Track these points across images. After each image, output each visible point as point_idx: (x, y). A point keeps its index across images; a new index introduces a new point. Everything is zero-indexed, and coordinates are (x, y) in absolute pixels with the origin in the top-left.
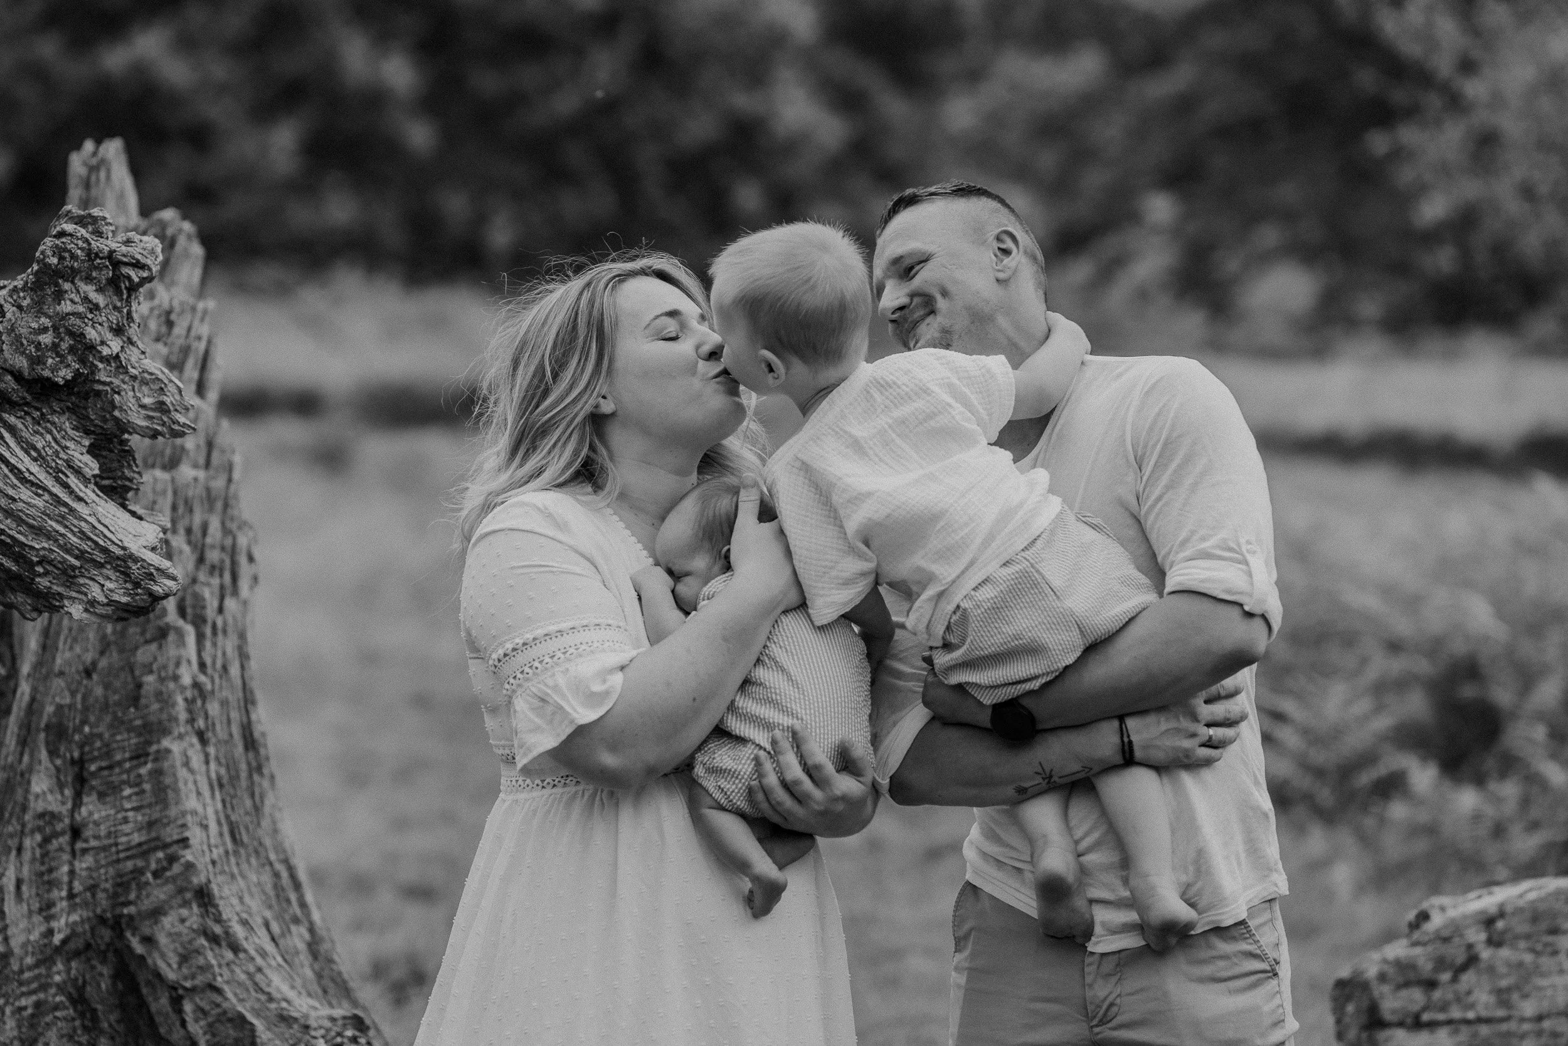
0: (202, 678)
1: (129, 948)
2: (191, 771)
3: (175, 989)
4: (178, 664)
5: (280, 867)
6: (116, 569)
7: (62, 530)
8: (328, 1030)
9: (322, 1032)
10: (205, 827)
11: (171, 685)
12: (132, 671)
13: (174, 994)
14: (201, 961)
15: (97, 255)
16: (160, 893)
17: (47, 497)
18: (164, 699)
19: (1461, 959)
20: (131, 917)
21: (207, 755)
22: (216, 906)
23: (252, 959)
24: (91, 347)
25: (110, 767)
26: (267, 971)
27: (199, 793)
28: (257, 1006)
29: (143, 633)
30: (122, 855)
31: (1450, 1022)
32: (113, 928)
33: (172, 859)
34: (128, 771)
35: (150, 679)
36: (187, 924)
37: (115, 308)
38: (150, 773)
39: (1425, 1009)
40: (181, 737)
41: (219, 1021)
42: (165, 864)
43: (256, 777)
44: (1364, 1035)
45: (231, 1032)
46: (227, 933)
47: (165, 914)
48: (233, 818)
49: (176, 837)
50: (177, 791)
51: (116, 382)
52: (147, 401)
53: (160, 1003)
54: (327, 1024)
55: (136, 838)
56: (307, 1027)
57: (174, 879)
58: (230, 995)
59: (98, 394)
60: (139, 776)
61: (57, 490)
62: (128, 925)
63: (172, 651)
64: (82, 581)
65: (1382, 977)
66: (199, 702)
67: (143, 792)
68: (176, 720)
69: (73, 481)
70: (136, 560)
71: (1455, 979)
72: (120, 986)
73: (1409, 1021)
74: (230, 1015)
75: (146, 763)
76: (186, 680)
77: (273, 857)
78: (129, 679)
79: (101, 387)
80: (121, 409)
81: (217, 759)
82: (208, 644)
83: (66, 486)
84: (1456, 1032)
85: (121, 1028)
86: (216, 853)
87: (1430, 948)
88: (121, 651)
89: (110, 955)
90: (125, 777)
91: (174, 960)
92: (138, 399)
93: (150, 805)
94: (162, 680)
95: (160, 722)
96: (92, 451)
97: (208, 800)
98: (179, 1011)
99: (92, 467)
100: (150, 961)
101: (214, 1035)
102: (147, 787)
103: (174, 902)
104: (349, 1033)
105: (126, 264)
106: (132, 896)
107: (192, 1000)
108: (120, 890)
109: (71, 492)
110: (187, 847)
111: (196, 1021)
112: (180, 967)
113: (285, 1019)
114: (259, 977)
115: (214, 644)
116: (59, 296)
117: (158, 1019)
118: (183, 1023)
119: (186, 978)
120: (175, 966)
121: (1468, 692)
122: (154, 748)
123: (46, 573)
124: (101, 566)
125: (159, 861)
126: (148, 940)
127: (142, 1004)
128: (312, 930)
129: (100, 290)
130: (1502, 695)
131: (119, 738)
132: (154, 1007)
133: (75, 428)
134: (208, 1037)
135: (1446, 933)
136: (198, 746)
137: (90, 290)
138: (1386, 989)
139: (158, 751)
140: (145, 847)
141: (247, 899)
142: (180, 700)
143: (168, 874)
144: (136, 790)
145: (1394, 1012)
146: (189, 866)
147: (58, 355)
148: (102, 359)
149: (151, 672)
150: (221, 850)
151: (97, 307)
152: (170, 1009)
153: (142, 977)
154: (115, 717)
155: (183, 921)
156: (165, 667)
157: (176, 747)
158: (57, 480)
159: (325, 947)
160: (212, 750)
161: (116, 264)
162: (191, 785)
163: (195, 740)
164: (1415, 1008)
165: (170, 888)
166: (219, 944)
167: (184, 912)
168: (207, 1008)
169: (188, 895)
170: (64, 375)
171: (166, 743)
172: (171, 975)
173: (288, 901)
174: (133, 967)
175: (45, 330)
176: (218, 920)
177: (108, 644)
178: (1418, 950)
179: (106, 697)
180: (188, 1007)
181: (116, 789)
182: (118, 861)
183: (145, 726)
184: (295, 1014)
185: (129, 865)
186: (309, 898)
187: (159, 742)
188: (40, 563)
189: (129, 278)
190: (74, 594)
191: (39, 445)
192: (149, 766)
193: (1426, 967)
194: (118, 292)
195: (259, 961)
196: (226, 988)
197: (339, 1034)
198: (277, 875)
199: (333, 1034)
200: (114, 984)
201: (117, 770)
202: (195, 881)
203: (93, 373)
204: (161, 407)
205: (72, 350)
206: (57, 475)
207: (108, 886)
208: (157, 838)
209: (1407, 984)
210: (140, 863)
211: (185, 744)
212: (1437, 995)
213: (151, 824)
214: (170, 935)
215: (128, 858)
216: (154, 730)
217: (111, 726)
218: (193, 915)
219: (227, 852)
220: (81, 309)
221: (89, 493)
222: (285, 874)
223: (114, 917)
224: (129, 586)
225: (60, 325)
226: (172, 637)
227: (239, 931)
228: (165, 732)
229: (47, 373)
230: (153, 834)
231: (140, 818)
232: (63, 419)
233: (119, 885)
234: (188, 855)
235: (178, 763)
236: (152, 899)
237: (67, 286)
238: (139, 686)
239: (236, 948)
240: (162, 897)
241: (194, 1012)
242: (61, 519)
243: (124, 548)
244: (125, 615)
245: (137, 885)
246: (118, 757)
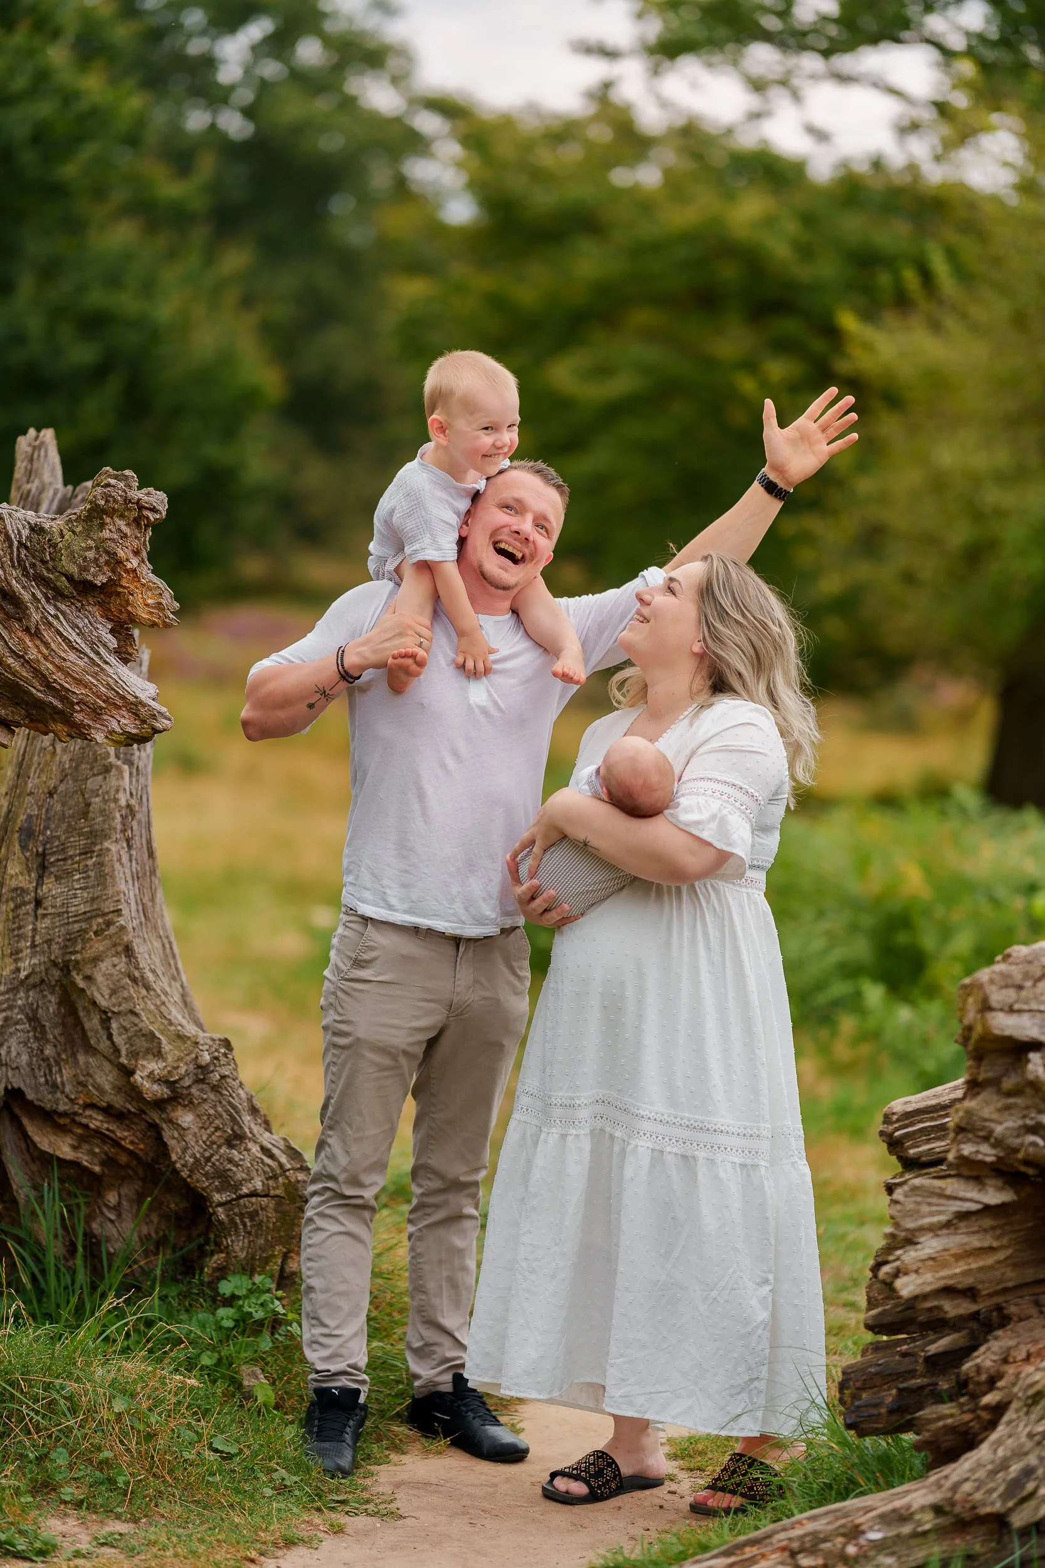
0: (133, 802)
1: (74, 984)
2: (122, 864)
3: (105, 1012)
4: (117, 791)
5: (166, 941)
6: (129, 711)
7: (95, 683)
8: (210, 1047)
9: (207, 1047)
10: (129, 904)
11: (112, 805)
12: (83, 795)
13: (104, 1017)
14: (126, 994)
15: (130, 501)
16: (99, 946)
17: (86, 659)
18: (106, 815)
19: (1038, 974)
20: (77, 962)
21: (131, 856)
22: (136, 958)
23: (159, 996)
24: (120, 562)
25: (64, 860)
26: (167, 1004)
27: (126, 881)
28: (162, 1027)
29: (91, 769)
30: (70, 920)
31: (1030, 1011)
32: (62, 970)
33: (109, 924)
34: (78, 863)
35: (97, 800)
36: (118, 968)
37: (136, 537)
38: (94, 864)
39: (1016, 1002)
40: (116, 841)
41: (136, 1035)
42: (104, 927)
43: (153, 878)
44: (979, 1016)
45: (144, 1043)
46: (142, 977)
47: (102, 961)
48: (144, 901)
49: (112, 909)
50: (113, 877)
51: (132, 587)
52: (150, 601)
53: (92, 1023)
54: (211, 1043)
55: (82, 909)
56: (197, 1043)
57: (110, 937)
58: (144, 1019)
59: (118, 594)
60: (87, 866)
61: (92, 655)
62: (74, 968)
63: (113, 782)
64: (105, 717)
65: (992, 981)
66: (130, 818)
67: (89, 877)
68: (115, 829)
69: (102, 650)
70: (144, 705)
71: (1034, 986)
72: (63, 1011)
73: (1007, 1008)
74: (144, 1032)
75: (91, 857)
76: (123, 802)
77: (161, 933)
78: (81, 800)
79: (121, 590)
80: (133, 606)
81: (136, 860)
82: (134, 780)
83: (98, 654)
84: (1033, 1017)
85: (62, 1039)
86: (135, 923)
87: (1021, 966)
88: (76, 781)
89: (57, 988)
90: (76, 866)
91: (107, 992)
92: (144, 600)
93: (93, 887)
94: (105, 801)
95: (103, 830)
96: (112, 631)
97: (131, 887)
98: (108, 1029)
99: (113, 643)
100: (88, 993)
101: (131, 1045)
102: (92, 874)
103: (109, 953)
104: (222, 1050)
105: (147, 508)
106: (78, 948)
107: (117, 1021)
108: (69, 944)
109: (101, 658)
110: (120, 915)
111: (120, 1035)
112: (110, 996)
113: (181, 1037)
114: (163, 1008)
115: (137, 781)
116: (102, 526)
117: (90, 1034)
118: (110, 1037)
119: (114, 1005)
120: (107, 997)
122: (98, 847)
123: (82, 710)
124: (119, 708)
125: (99, 924)
126: (88, 978)
127: (79, 1023)
128: (182, 986)
129: (128, 525)
131: (72, 839)
132: (87, 1026)
133: (102, 617)
134: (127, 1046)
135: (1029, 958)
136: (126, 849)
137: (121, 524)
138: (994, 988)
139: (101, 850)
140: (88, 915)
141: (153, 956)
142: (118, 815)
143: (106, 933)
144: (84, 875)
145: (999, 1002)
146: (123, 928)
147: (98, 566)
148: (127, 571)
149: (98, 795)
150: (138, 922)
151: (126, 536)
152: (99, 1027)
153: (80, 1004)
154: (70, 825)
155: (115, 966)
156: (107, 792)
157: (114, 848)
158: (92, 649)
159: (188, 1000)
160: (134, 853)
161: (141, 508)
162: (121, 875)
163: (125, 845)
164: (1011, 1001)
165: (107, 942)
166: (138, 985)
167: (116, 960)
168: (128, 1026)
169: (120, 949)
170: (101, 580)
171: (106, 844)
172: (103, 1003)
173: (170, 965)
174: (74, 997)
175: (90, 548)
176: (137, 968)
177: (66, 776)
178: (1014, 967)
179: (63, 811)
180: (114, 1025)
181: (69, 874)
182: (68, 923)
183: (91, 832)
184: (188, 1035)
185: (77, 926)
186: (180, 965)
187: (101, 843)
188: (78, 703)
189: (148, 518)
190: (98, 726)
191: (81, 625)
192: (94, 859)
193: (1018, 978)
194: (138, 525)
195: (163, 997)
196: (143, 1014)
197: (216, 1050)
198: (163, 945)
199: (213, 1049)
200: (59, 1009)
201: (69, 862)
202: (125, 939)
203: (120, 580)
204: (159, 606)
205: (107, 563)
206: (92, 645)
207: (60, 940)
208: (99, 909)
209: (1007, 986)
210: (84, 925)
211: (119, 847)
212: (1024, 993)
213: (93, 900)
214: (104, 975)
215: (75, 922)
216: (96, 836)
217: (66, 831)
218: (122, 963)
219: (141, 923)
220: (115, 536)
221: (112, 659)
222: (167, 946)
223: (64, 961)
224: (137, 722)
225: (100, 546)
226: (114, 772)
227: (150, 977)
228: (106, 837)
229: (90, 578)
230: (95, 906)
231: (85, 895)
232: (95, 609)
233: (69, 940)
234: (122, 921)
235: (115, 859)
236: (94, 949)
237: (108, 520)
238: (88, 805)
239: (148, 988)
240: (101, 949)
241: (118, 1028)
242: (95, 675)
243: (136, 697)
244: (130, 742)
245: (82, 940)
246: (71, 853)
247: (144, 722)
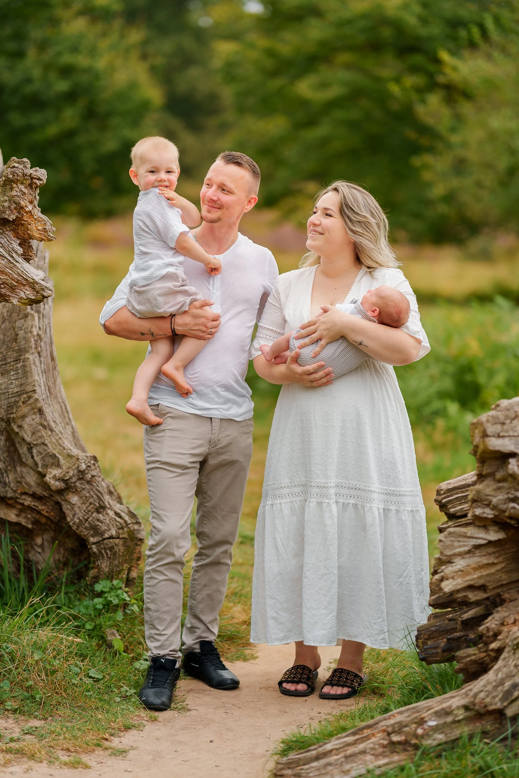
0: (40, 333)
1: (12, 430)
2: (36, 366)
3: (29, 444)
4: (32, 327)
5: (62, 404)
6: (30, 287)
7: (11, 272)
8: (85, 460)
9: (84, 461)
10: (40, 387)
11: (30, 335)
12: (14, 329)
13: (29, 446)
14: (40, 434)
15: (26, 175)
16: (25, 409)
17: (6, 260)
18: (27, 340)
19: (513, 415)
20: (14, 418)
21: (41, 361)
22: (45, 415)
23: (58, 435)
24: (22, 208)
25: (6, 364)
26: (62, 438)
27: (39, 375)
28: (60, 451)
29: (18, 316)
30: (10, 396)
31: (509, 436)
32: (6, 422)
33: (30, 398)
34: (13, 366)
35: (21, 332)
36: (35, 421)
37: (30, 194)
38: (21, 366)
39: (501, 431)
40: (32, 353)
41: (46, 456)
42: (27, 399)
43: (54, 371)
44: (481, 440)
45: (51, 460)
46: (49, 425)
47: (27, 417)
48: (49, 384)
49: (31, 390)
50: (31, 373)
51: (30, 221)
52: (39, 228)
53: (23, 450)
54: (85, 458)
55: (16, 390)
56: (78, 459)
57: (31, 404)
58: (50, 447)
59: (23, 225)
60: (17, 367)
61: (9, 258)
62: (13, 421)
63: (30, 322)
64: (17, 291)
65: (488, 421)
66: (39, 341)
67: (18, 373)
68: (31, 347)
69: (14, 255)
70: (37, 283)
71: (511, 422)
72: (8, 444)
73: (496, 435)
74: (50, 454)
75: (19, 363)
76: (35, 333)
77: (60, 400)
78: (13, 332)
79: (24, 222)
80: (31, 231)
81: (44, 363)
82: (41, 321)
83: (12, 257)
84: (511, 439)
85: (8, 459)
86: (44, 396)
87: (503, 412)
88: (10, 322)
89: (4, 432)
90: (12, 367)
91: (30, 434)
92: (36, 227)
93: (21, 378)
94: (26, 333)
95: (25, 348)
96: (20, 245)
97: (41, 377)
98: (31, 453)
99: (20, 250)
100: (20, 434)
101: (44, 461)
102: (20, 371)
103: (30, 413)
104: (92, 462)
105: (35, 178)
106: (14, 411)
107: (36, 448)
108: (9, 409)
109: (14, 259)
110: (35, 393)
111: (38, 456)
112: (32, 436)
113: (70, 456)
114: (60, 441)
115: (43, 321)
116: (12, 189)
117: (22, 456)
118: (33, 457)
119: (34, 441)
120: (30, 436)
121: (468, 378)
122: (23, 357)
123: (5, 288)
124: (25, 285)
125: (24, 398)
126: (20, 427)
127: (16, 450)
128: (72, 428)
129: (26, 188)
130: (482, 379)
131: (9, 353)
132: (21, 452)
133: (14, 237)
134: (42, 462)
135: (508, 408)
136: (38, 357)
137: (22, 187)
138: (489, 425)
139: (24, 359)
140: (19, 393)
141: (54, 413)
142: (32, 340)
143: (28, 403)
144: (16, 372)
145: (492, 432)
146: (37, 400)
147: (10, 210)
148: (26, 212)
149: (22, 330)
150: (46, 395)
151: (25, 193)
152: (27, 452)
153: (16, 440)
154: (8, 346)
155: (33, 420)
156: (27, 328)
157: (31, 357)
158: (9, 254)
159: (76, 435)
160: (42, 359)
161: (32, 179)
162: (36, 371)
163: (37, 355)
164: (498, 431)
165: (29, 408)
166: (46, 429)
167: (34, 417)
168: (42, 451)
169: (36, 410)
170: (12, 217)
171: (27, 355)
172: (28, 439)
173: (65, 417)
174: (13, 436)
175: (6, 201)
176: (46, 420)
177: (5, 320)
178: (499, 413)
179: (4, 339)
180: (34, 451)
181: (8, 372)
182: (9, 398)
183: (19, 349)
184: (74, 455)
185: (13, 399)
186: (71, 417)
187: (24, 355)
188: (2, 284)
189: (36, 184)
190: (14, 295)
191: (3, 242)
192: (21, 364)
193: (502, 418)
194: (31, 188)
195: (60, 435)
196: (49, 444)
197: (89, 462)
198: (61, 407)
199: (87, 462)
200: (6, 443)
201: (8, 365)
202: (39, 405)
203: (22, 217)
204: (45, 230)
205: (15, 208)
206: (9, 253)
207: (5, 407)
208: (24, 390)
209: (496, 423)
210: (17, 399)
211: (34, 356)
212: (505, 427)
213: (21, 385)
214: (28, 425)
215: (12, 397)
216: (22, 351)
217: (6, 349)
218: (37, 418)
219: (47, 396)
220: (19, 194)
221: (20, 260)
222: (63, 407)
223: (7, 418)
224: (34, 293)
225: (11, 200)
226: (29, 317)
227: (53, 425)
228: (27, 352)
229: (6, 217)
230: (22, 389)
231: (17, 383)
232: (10, 233)
233: (9, 407)
234: (36, 396)
235: (32, 363)
236: (22, 411)
237: (15, 186)
238: (17, 335)
239: (52, 431)
240: (26, 411)
241: (37, 453)
242: (11, 269)
243: (33, 279)
245: (16, 407)
246: (9, 361)
247: (38, 292)
